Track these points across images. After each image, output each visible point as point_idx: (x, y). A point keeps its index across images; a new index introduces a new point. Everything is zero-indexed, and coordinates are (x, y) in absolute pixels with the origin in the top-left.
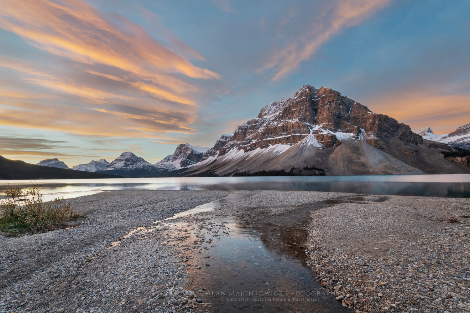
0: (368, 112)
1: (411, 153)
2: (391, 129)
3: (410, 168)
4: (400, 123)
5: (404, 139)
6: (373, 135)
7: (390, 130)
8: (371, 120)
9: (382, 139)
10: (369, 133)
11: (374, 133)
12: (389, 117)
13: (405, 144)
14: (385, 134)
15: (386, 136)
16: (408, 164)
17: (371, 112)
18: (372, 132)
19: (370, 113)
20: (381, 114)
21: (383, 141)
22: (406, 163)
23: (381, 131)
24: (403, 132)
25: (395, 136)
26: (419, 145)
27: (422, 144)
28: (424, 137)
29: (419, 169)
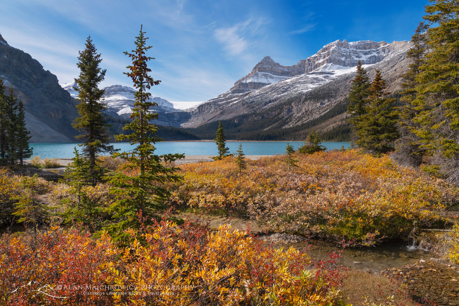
0: (2, 42)
1: (56, 114)
2: (34, 76)
3: (56, 134)
4: (46, 70)
5: (50, 93)
6: (8, 80)
7: (32, 77)
8: (6, 56)
9: (21, 89)
10: (2, 76)
11: (9, 77)
12: (33, 58)
13: (50, 101)
14: (24, 81)
15: (27, 85)
16: (53, 128)
17: (6, 42)
18: (6, 76)
19: (5, 44)
20: (21, 50)
21: (23, 92)
22: (51, 127)
23: (20, 77)
24: (49, 84)
25: (38, 87)
26: (67, 103)
27: (69, 103)
28: (71, 95)
29: (65, 135)
